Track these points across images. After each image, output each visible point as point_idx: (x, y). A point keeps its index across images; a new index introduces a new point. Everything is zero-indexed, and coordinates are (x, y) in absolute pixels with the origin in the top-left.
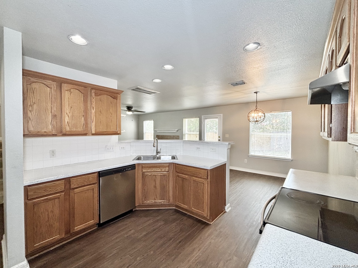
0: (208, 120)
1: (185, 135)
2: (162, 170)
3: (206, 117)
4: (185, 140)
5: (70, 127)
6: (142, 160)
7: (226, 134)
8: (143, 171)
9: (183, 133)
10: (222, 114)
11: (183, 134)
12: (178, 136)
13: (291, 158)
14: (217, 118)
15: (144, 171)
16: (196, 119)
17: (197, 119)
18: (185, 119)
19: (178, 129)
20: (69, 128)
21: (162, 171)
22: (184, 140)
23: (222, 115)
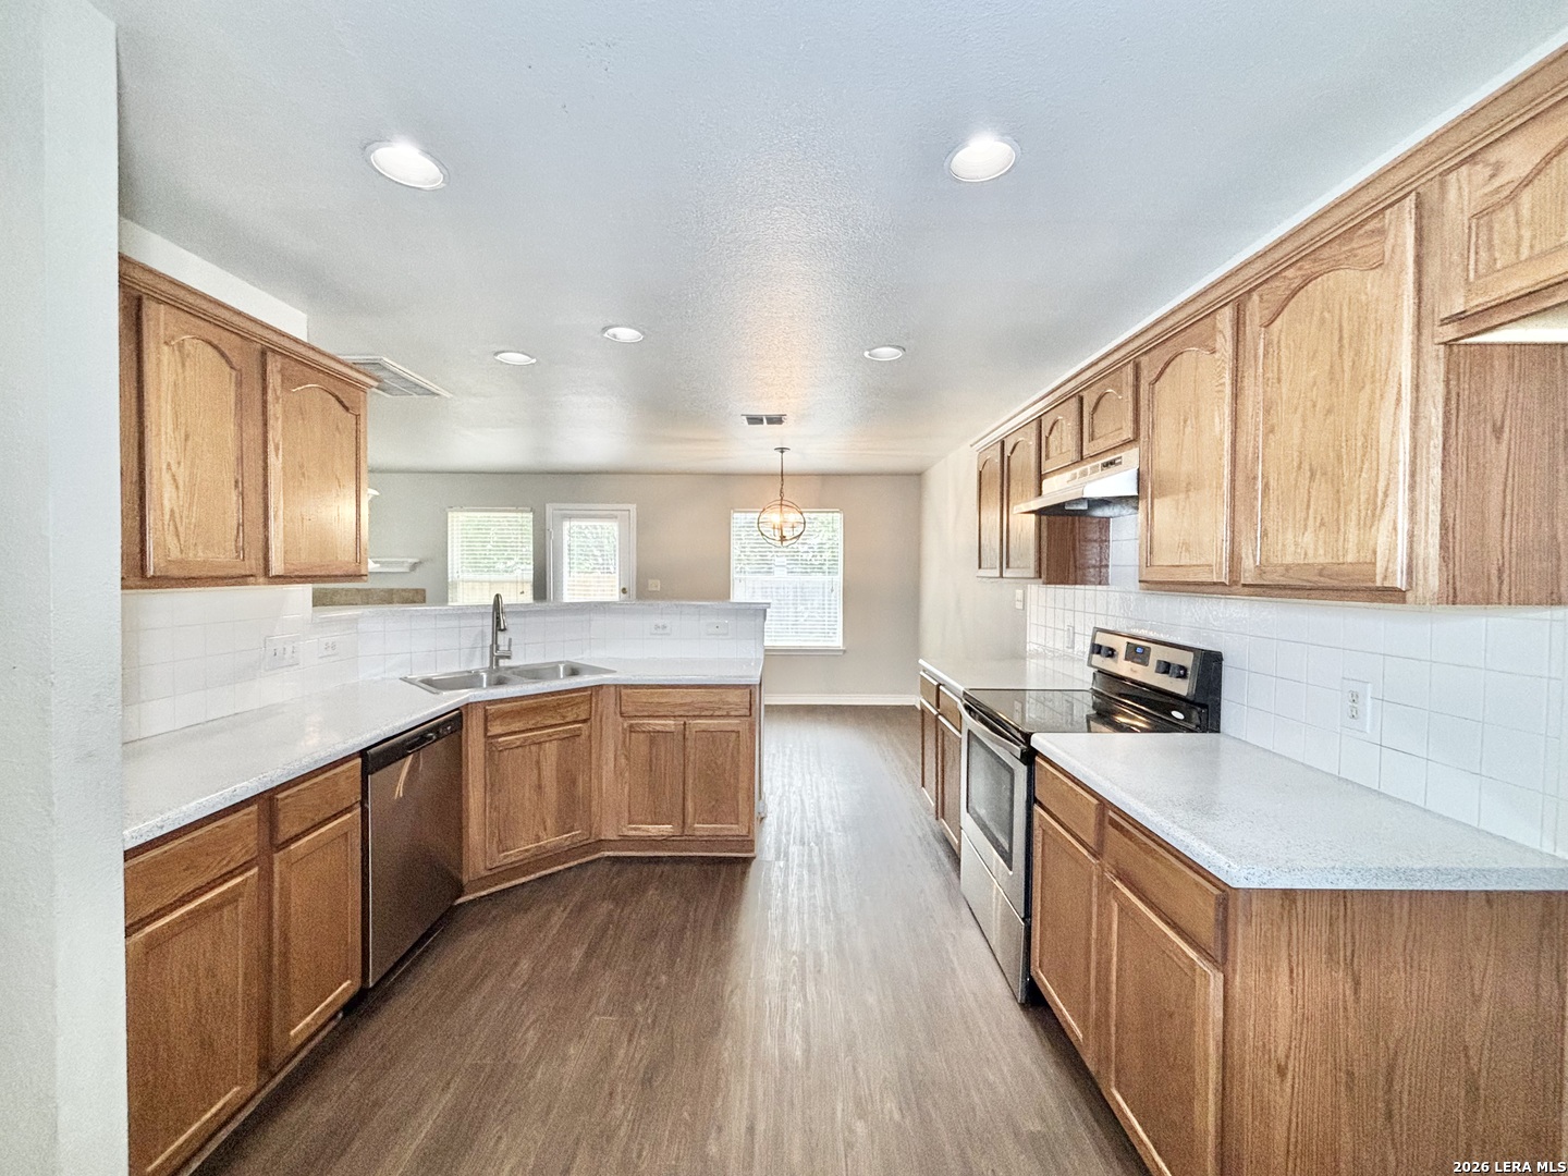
0: (575, 523)
1: (455, 584)
2: (564, 717)
3: (568, 512)
4: (455, 604)
5: (182, 540)
6: (485, 685)
7: (652, 578)
8: (489, 734)
9: (447, 579)
10: (635, 506)
11: (450, 580)
12: (417, 591)
13: (841, 645)
14: (616, 517)
15: (495, 729)
16: (520, 515)
17: (525, 515)
18: (455, 514)
19: (416, 560)
20: (176, 542)
21: (568, 720)
22: (450, 604)
23: (633, 507)
